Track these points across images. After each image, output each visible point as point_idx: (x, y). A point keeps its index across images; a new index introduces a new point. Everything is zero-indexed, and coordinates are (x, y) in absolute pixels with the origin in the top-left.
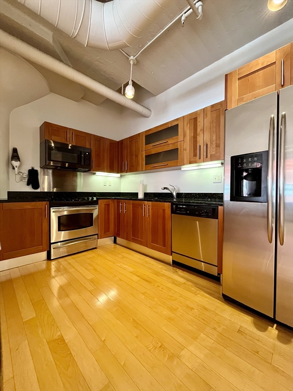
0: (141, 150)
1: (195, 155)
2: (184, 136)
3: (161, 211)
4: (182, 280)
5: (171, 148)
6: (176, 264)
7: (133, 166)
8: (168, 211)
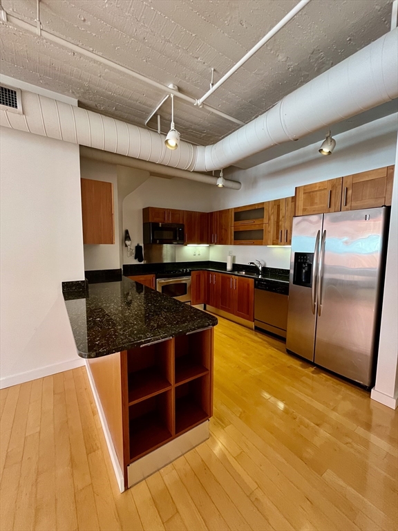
0: (230, 224)
1: (277, 238)
2: (269, 219)
3: (246, 285)
4: (260, 340)
5: (256, 228)
6: (257, 329)
7: (222, 239)
8: (252, 286)
